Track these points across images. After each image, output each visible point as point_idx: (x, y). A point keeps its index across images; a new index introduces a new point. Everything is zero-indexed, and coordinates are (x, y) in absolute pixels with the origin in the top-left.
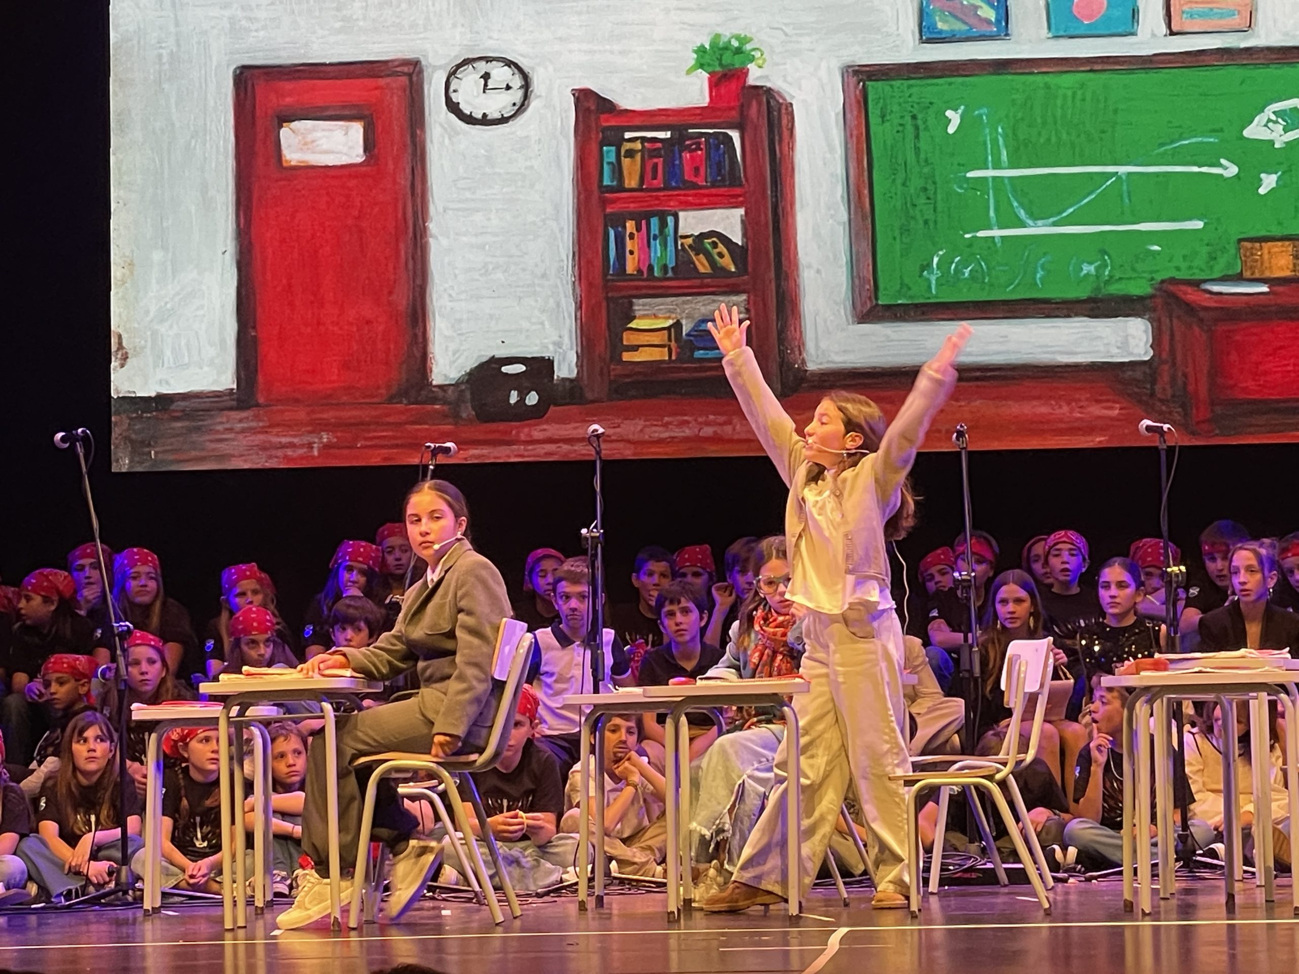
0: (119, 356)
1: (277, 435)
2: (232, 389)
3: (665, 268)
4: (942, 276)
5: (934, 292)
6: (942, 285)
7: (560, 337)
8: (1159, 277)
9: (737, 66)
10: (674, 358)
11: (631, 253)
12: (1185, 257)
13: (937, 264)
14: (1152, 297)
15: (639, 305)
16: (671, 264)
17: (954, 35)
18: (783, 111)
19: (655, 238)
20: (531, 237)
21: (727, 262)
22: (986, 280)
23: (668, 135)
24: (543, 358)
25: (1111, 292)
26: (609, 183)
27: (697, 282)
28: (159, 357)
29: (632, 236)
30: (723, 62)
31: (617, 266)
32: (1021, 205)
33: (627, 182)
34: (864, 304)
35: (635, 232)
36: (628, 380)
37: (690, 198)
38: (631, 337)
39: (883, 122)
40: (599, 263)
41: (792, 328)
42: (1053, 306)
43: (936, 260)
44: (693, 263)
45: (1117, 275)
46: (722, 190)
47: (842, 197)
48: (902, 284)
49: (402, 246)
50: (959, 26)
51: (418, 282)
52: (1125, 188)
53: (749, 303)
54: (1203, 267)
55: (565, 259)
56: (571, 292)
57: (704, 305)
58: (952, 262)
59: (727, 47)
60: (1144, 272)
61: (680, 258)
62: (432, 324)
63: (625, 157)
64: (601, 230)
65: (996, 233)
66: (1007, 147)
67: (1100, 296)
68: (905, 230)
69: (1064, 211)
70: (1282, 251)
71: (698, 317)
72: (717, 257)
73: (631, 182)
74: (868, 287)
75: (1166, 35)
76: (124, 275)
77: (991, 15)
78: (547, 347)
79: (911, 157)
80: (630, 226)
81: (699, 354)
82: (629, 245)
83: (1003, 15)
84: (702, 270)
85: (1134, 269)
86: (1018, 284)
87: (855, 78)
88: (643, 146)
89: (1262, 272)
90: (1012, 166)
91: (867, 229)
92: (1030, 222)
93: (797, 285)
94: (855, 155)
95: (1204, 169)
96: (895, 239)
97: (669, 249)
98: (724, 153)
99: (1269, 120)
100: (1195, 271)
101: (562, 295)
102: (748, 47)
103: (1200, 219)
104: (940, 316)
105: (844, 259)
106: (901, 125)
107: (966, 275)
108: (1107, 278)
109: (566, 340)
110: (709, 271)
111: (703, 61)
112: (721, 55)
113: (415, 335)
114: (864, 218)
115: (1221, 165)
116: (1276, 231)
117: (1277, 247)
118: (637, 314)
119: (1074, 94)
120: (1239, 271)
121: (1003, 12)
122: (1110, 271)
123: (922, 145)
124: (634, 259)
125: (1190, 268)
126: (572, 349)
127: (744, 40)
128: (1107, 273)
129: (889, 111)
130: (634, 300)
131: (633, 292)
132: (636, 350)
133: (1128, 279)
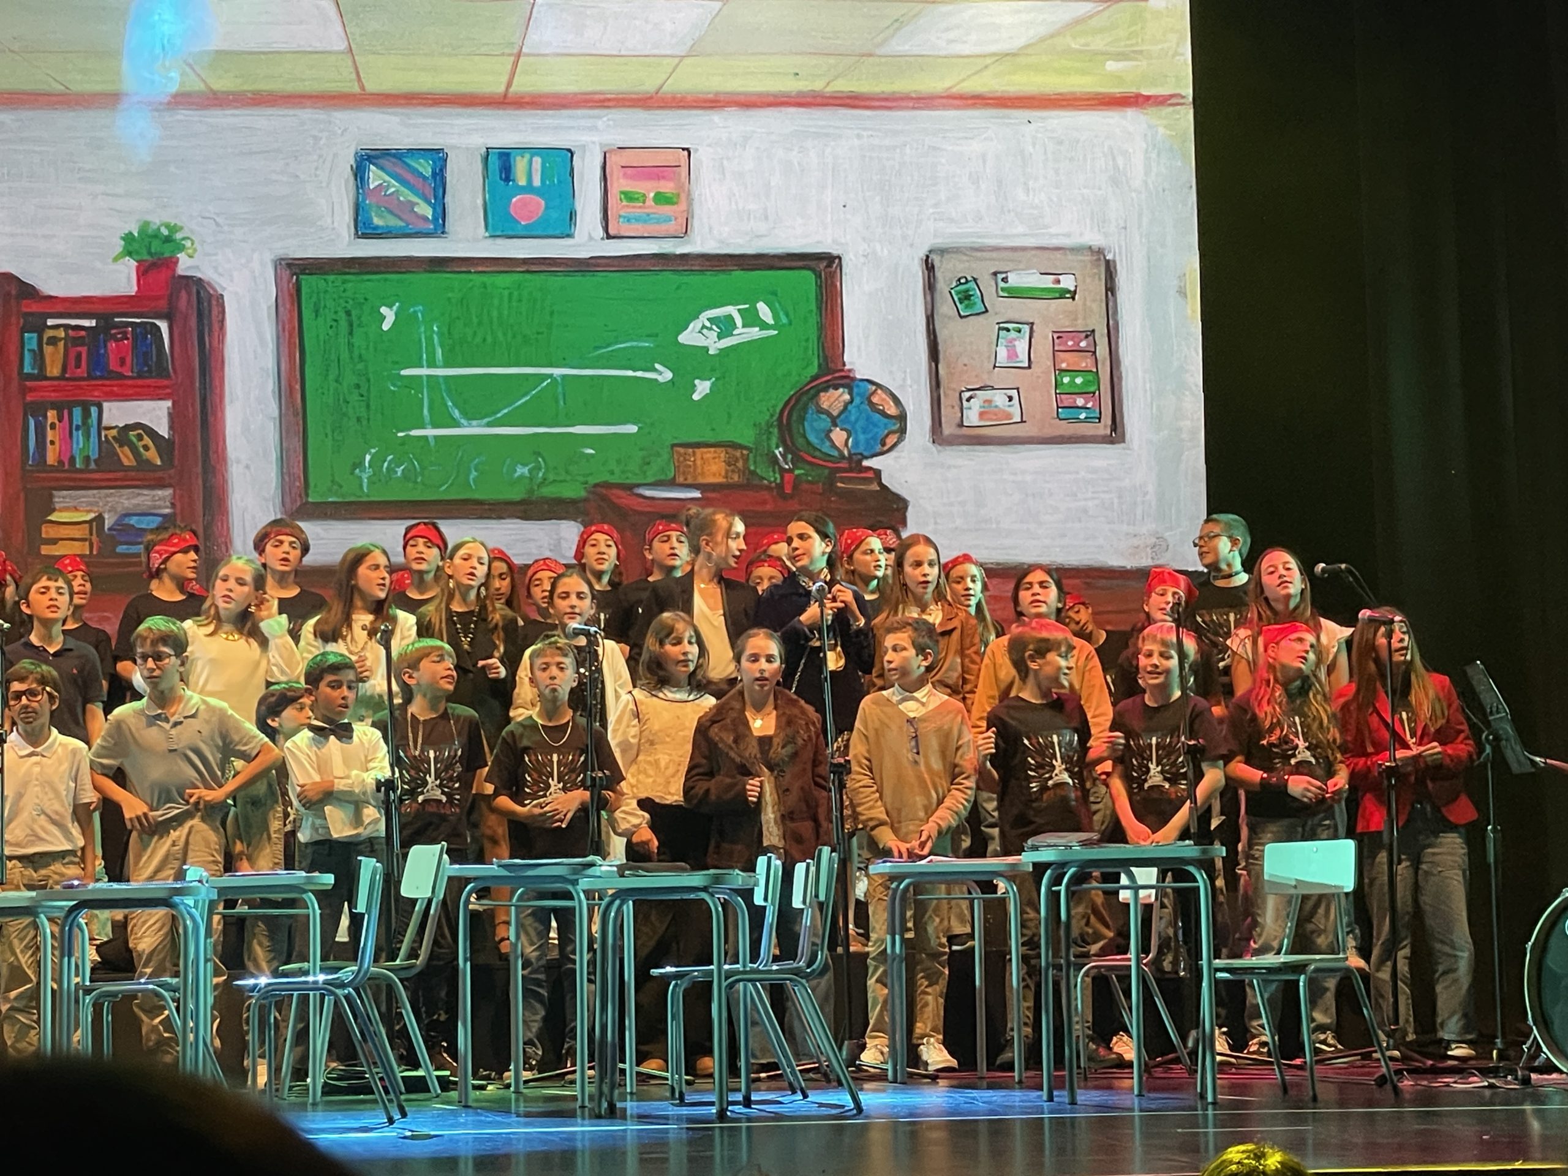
3: (87, 459)
4: (374, 474)
5: (365, 490)
6: (374, 483)
8: (592, 480)
9: (167, 255)
10: (95, 552)
11: (52, 443)
12: (619, 462)
13: (370, 462)
14: (585, 500)
15: (59, 497)
16: (94, 456)
17: (390, 232)
18: (214, 303)
19: (78, 428)
21: (153, 455)
22: (419, 480)
23: (93, 323)
25: (544, 494)
26: (30, 371)
27: (120, 475)
29: (53, 427)
30: (153, 250)
31: (37, 456)
32: (455, 405)
33: (48, 369)
34: (293, 501)
35: (56, 422)
37: (115, 389)
38: (50, 530)
39: (317, 316)
40: (17, 452)
41: (220, 524)
42: (487, 507)
43: (368, 457)
44: (117, 455)
45: (551, 477)
46: (148, 381)
47: (273, 391)
48: (333, 481)
50: (394, 222)
52: (560, 389)
53: (174, 499)
54: (637, 471)
57: (128, 499)
58: (385, 461)
59: (156, 235)
60: (577, 475)
61: (104, 450)
63: (47, 344)
64: (20, 417)
65: (430, 432)
66: (442, 346)
67: (534, 498)
68: (337, 427)
69: (499, 411)
70: (714, 458)
71: (120, 510)
72: (141, 450)
73: (53, 370)
74: (298, 484)
75: (602, 239)
77: (429, 213)
79: (345, 355)
80: (51, 415)
81: (121, 549)
82: (50, 435)
83: (441, 215)
84: (126, 462)
85: (567, 472)
86: (451, 485)
87: (288, 272)
88: (67, 334)
89: (695, 478)
90: (447, 365)
91: (298, 424)
92: (463, 421)
93: (225, 481)
94: (286, 350)
95: (639, 374)
96: (327, 435)
97: (92, 439)
98: (151, 344)
99: (704, 327)
100: (630, 475)
102: (178, 236)
103: (634, 424)
104: (370, 515)
105: (274, 456)
106: (336, 321)
107: (399, 474)
108: (540, 480)
110: (134, 463)
111: (131, 249)
112: (150, 243)
114: (296, 414)
115: (656, 370)
116: (709, 437)
117: (708, 454)
118: (57, 506)
119: (510, 294)
120: (672, 475)
121: (439, 210)
122: (544, 474)
123: (357, 340)
124: (55, 449)
125: (623, 472)
127: (174, 229)
128: (541, 475)
129: (322, 305)
130: (54, 492)
131: (53, 484)
132: (55, 544)
133: (561, 481)
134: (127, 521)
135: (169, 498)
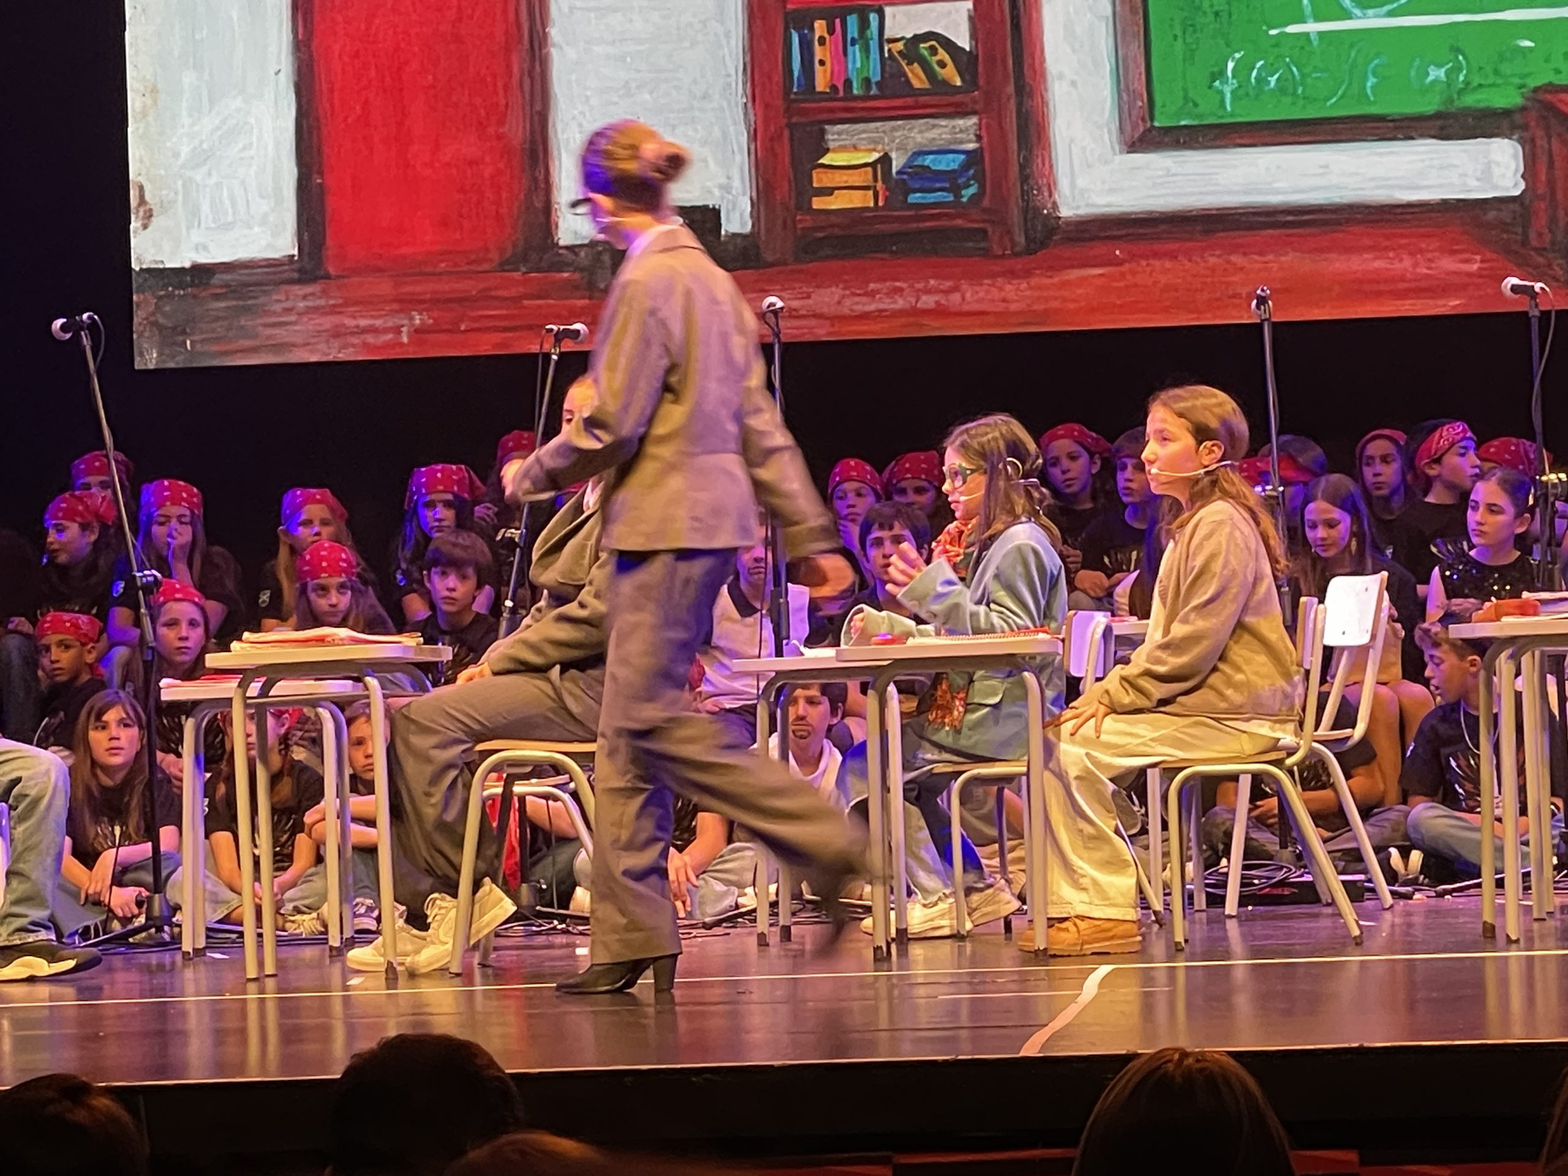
0: (141, 214)
1: (354, 318)
2: (293, 256)
3: (867, 82)
4: (1240, 87)
5: (1229, 108)
6: (1240, 98)
7: (729, 178)
8: (1533, 83)
10: (881, 204)
11: (822, 63)
12: (1565, 55)
13: (1233, 71)
14: (1523, 109)
15: (833, 134)
16: (876, 77)
19: (853, 43)
20: (687, 44)
21: (951, 75)
22: (1300, 92)
24: (706, 207)
25: (1466, 104)
27: (910, 101)
28: (194, 213)
31: (803, 82)
34: (1134, 127)
35: (826, 36)
36: (820, 235)
38: (823, 176)
40: (778, 77)
41: (1039, 161)
42: (1391, 124)
43: (1231, 65)
44: (905, 75)
45: (1476, 80)
48: (1186, 99)
49: (515, 58)
51: (538, 107)
53: (980, 129)
55: (733, 72)
56: (742, 117)
57: (921, 132)
58: (1253, 68)
60: (1513, 75)
61: (887, 69)
62: (557, 163)
64: (780, 30)
65: (1312, 27)
67: (1453, 110)
68: (1189, 26)
71: (912, 148)
72: (936, 67)
74: (1140, 104)
76: (145, 106)
78: (710, 192)
80: (820, 27)
81: (914, 198)
82: (819, 52)
84: (917, 84)
85: (1496, 72)
86: (1342, 97)
91: (1138, 25)
92: (1357, 12)
93: (1044, 103)
96: (1175, 37)
97: (872, 57)
101: (730, 122)
104: (1238, 141)
105: (1107, 66)
107: (1273, 84)
108: (1461, 86)
109: (736, 183)
110: (927, 85)
113: (535, 180)
114: (1133, 11)
118: (831, 145)
122: (1466, 76)
124: (825, 71)
126: (744, 194)
128: (1461, 78)
130: (826, 127)
131: (825, 116)
132: (831, 194)
133: (1490, 86)
134: (919, 162)
135: (972, 131)
